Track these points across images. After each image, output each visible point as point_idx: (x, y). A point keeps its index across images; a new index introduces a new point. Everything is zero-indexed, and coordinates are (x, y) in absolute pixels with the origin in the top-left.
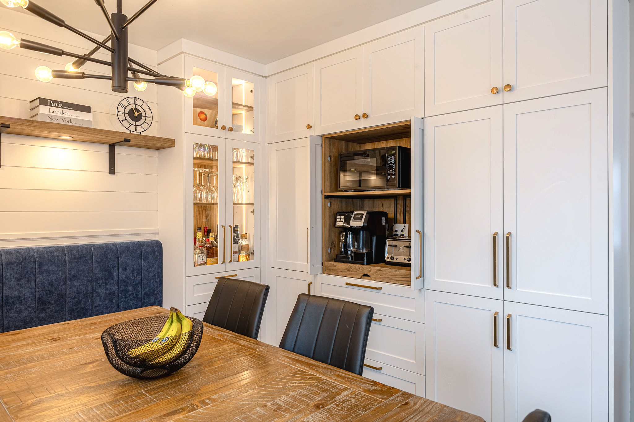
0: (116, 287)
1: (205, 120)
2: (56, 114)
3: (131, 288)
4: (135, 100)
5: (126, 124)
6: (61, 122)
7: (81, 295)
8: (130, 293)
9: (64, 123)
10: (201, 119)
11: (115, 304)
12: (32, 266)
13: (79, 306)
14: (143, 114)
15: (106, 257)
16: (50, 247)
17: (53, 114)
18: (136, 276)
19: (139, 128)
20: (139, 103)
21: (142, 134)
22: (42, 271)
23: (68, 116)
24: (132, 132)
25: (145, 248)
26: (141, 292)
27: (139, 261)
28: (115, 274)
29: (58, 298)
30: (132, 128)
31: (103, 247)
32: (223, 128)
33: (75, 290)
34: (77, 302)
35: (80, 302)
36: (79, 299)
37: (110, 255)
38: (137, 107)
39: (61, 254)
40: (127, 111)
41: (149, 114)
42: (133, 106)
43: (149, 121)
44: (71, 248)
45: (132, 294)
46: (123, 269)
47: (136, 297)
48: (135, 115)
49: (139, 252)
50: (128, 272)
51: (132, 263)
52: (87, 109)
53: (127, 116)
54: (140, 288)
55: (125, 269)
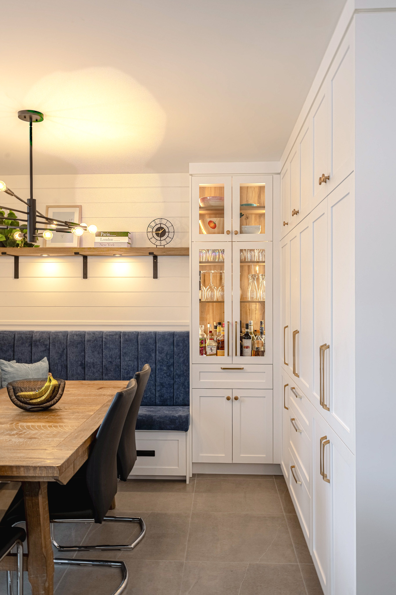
0: (154, 365)
1: (215, 227)
2: (105, 241)
3: (165, 368)
4: (161, 221)
5: (153, 240)
6: (107, 246)
7: (130, 367)
8: (165, 371)
9: (110, 247)
10: (211, 227)
11: (153, 378)
12: (100, 343)
13: (129, 375)
14: (167, 230)
15: (147, 341)
16: (113, 332)
17: (103, 241)
18: (169, 359)
19: (164, 242)
20: (164, 222)
21: (166, 246)
22: (106, 348)
23: (112, 241)
24: (158, 246)
25: (177, 337)
26: (173, 372)
27: (172, 347)
28: (153, 355)
29: (115, 368)
30: (158, 243)
31: (146, 334)
32: (228, 232)
33: (126, 363)
34: (127, 372)
35: (129, 373)
36: (128, 370)
37: (150, 341)
38: (162, 226)
39: (117, 337)
40: (154, 230)
41: (171, 230)
42: (159, 226)
43: (171, 235)
44: (125, 334)
45: (166, 373)
46: (159, 352)
47: (170, 376)
48: (161, 232)
49: (171, 340)
50: (163, 355)
51: (166, 348)
52: (125, 234)
53: (154, 234)
54: (172, 369)
55: (160, 353)
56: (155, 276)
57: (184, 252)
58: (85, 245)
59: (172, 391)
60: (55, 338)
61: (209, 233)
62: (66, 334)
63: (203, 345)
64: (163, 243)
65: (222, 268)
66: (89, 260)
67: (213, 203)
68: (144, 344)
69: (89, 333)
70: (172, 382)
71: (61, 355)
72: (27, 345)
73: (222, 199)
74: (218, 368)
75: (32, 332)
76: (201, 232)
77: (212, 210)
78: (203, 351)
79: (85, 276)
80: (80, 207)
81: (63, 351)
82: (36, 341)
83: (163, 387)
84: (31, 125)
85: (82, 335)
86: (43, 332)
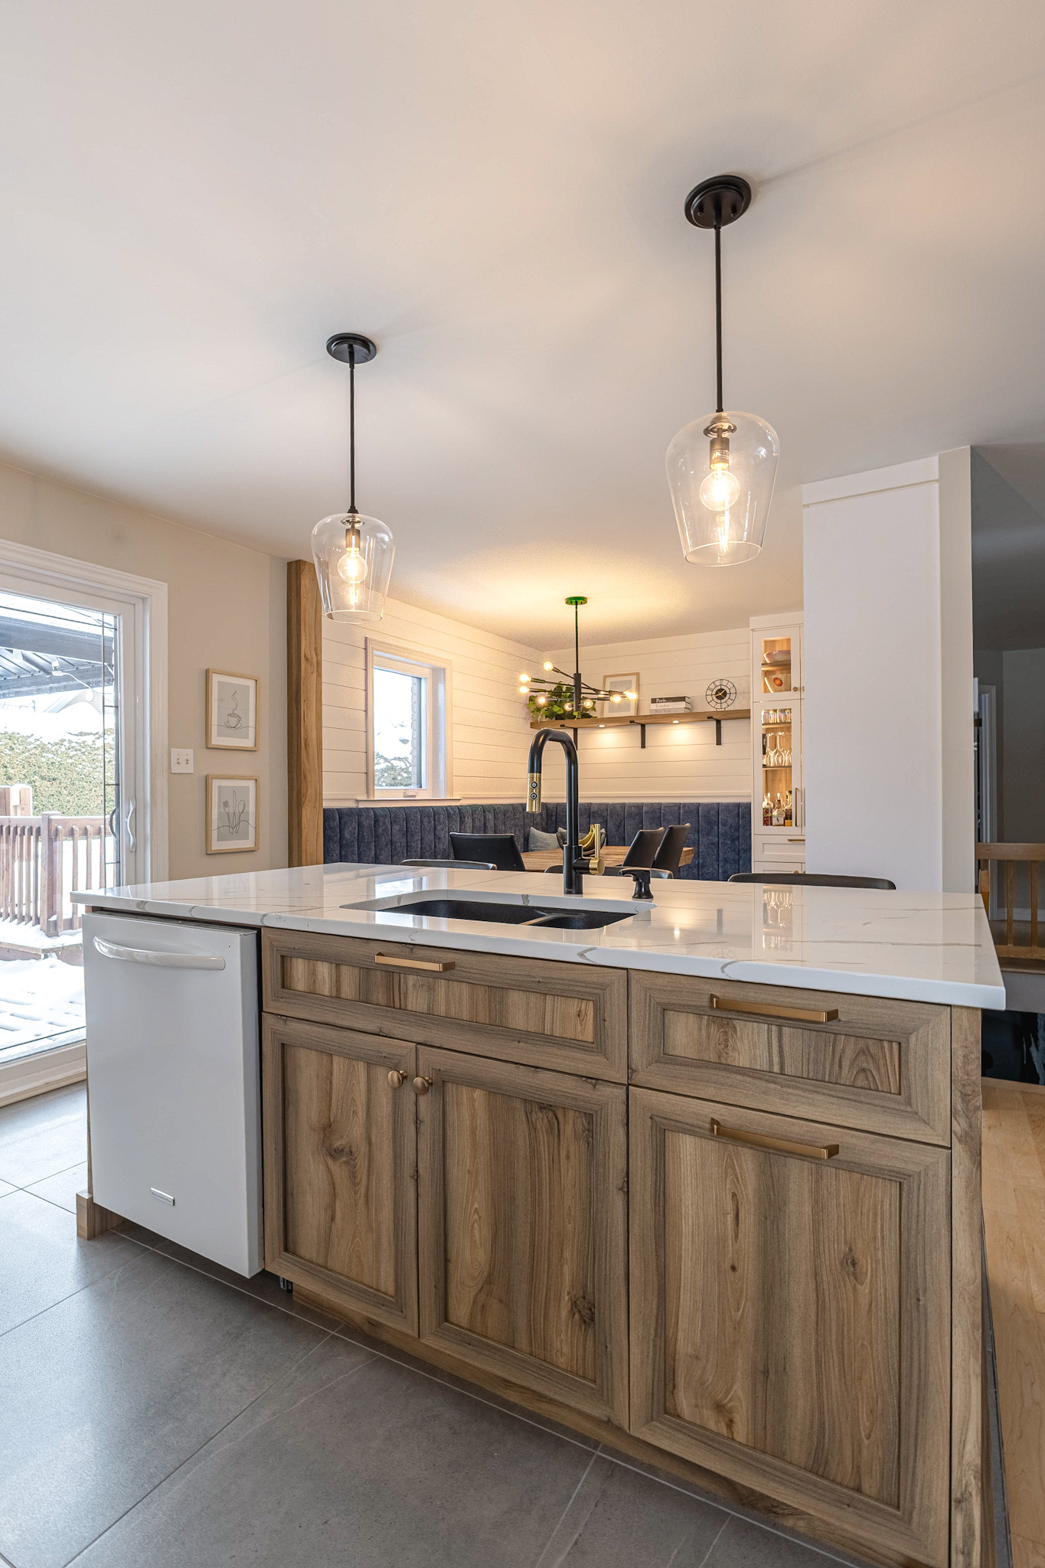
0: (717, 839)
1: (780, 684)
3: (729, 842)
4: (721, 682)
5: (713, 704)
6: (663, 713)
8: (728, 846)
9: (665, 713)
10: (776, 685)
11: (715, 854)
12: (659, 815)
14: (728, 692)
15: (708, 813)
16: (672, 803)
17: (659, 708)
18: (734, 833)
19: (727, 705)
20: (724, 683)
21: (727, 709)
22: (665, 820)
23: (668, 707)
24: (718, 710)
26: (738, 847)
27: (737, 819)
28: (716, 828)
30: (718, 706)
31: (707, 805)
32: (795, 689)
37: (712, 812)
38: (723, 687)
39: (677, 808)
40: (714, 693)
41: (733, 691)
42: (719, 687)
43: (732, 697)
44: (685, 805)
45: (730, 848)
46: (722, 825)
47: (734, 850)
48: (721, 694)
49: (736, 812)
50: (727, 828)
51: (730, 821)
52: (682, 699)
53: (714, 697)
54: (737, 843)
55: (724, 825)
56: (719, 743)
57: (744, 715)
58: (643, 713)
59: (737, 867)
60: (612, 810)
61: (775, 691)
62: (623, 805)
63: (769, 815)
64: (725, 705)
65: (789, 729)
66: (647, 728)
67: (779, 658)
68: (705, 816)
69: (647, 805)
70: (737, 857)
71: (619, 827)
72: (585, 817)
73: (788, 652)
74: (785, 840)
75: (591, 804)
76: (766, 690)
77: (778, 666)
78: (767, 821)
79: (643, 746)
80: (638, 674)
81: (621, 823)
82: (594, 813)
83: (727, 862)
84: (577, 608)
85: (640, 807)
86: (601, 804)
